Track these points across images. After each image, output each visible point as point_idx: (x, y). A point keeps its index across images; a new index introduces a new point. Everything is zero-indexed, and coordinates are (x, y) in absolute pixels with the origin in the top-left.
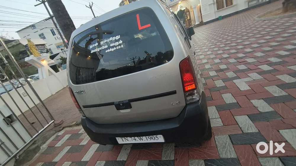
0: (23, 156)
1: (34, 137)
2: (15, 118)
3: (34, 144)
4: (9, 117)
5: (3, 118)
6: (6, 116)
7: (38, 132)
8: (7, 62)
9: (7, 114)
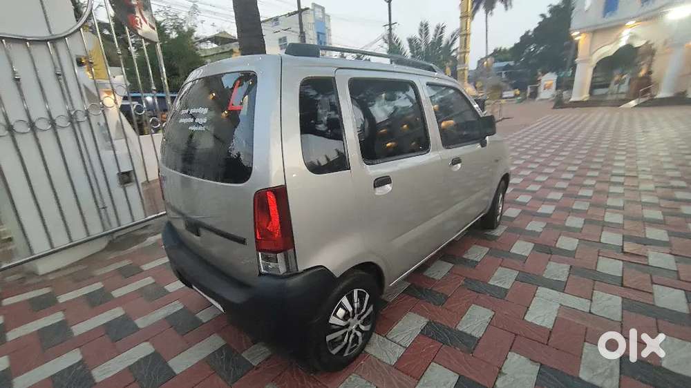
0: (122, 238)
1: (149, 217)
2: (134, 178)
3: (145, 227)
4: (128, 173)
5: (118, 172)
6: (123, 170)
7: (158, 213)
8: (155, 88)
9: (126, 167)
